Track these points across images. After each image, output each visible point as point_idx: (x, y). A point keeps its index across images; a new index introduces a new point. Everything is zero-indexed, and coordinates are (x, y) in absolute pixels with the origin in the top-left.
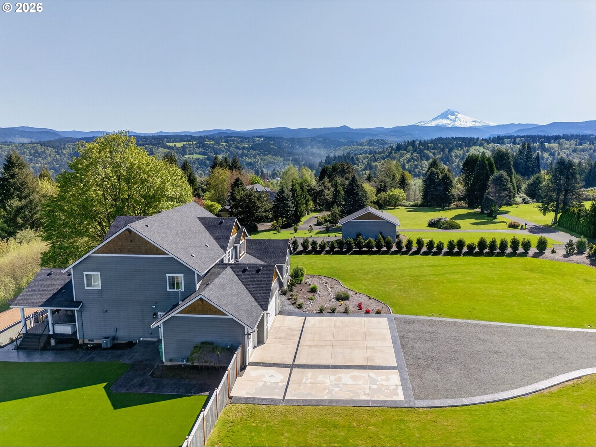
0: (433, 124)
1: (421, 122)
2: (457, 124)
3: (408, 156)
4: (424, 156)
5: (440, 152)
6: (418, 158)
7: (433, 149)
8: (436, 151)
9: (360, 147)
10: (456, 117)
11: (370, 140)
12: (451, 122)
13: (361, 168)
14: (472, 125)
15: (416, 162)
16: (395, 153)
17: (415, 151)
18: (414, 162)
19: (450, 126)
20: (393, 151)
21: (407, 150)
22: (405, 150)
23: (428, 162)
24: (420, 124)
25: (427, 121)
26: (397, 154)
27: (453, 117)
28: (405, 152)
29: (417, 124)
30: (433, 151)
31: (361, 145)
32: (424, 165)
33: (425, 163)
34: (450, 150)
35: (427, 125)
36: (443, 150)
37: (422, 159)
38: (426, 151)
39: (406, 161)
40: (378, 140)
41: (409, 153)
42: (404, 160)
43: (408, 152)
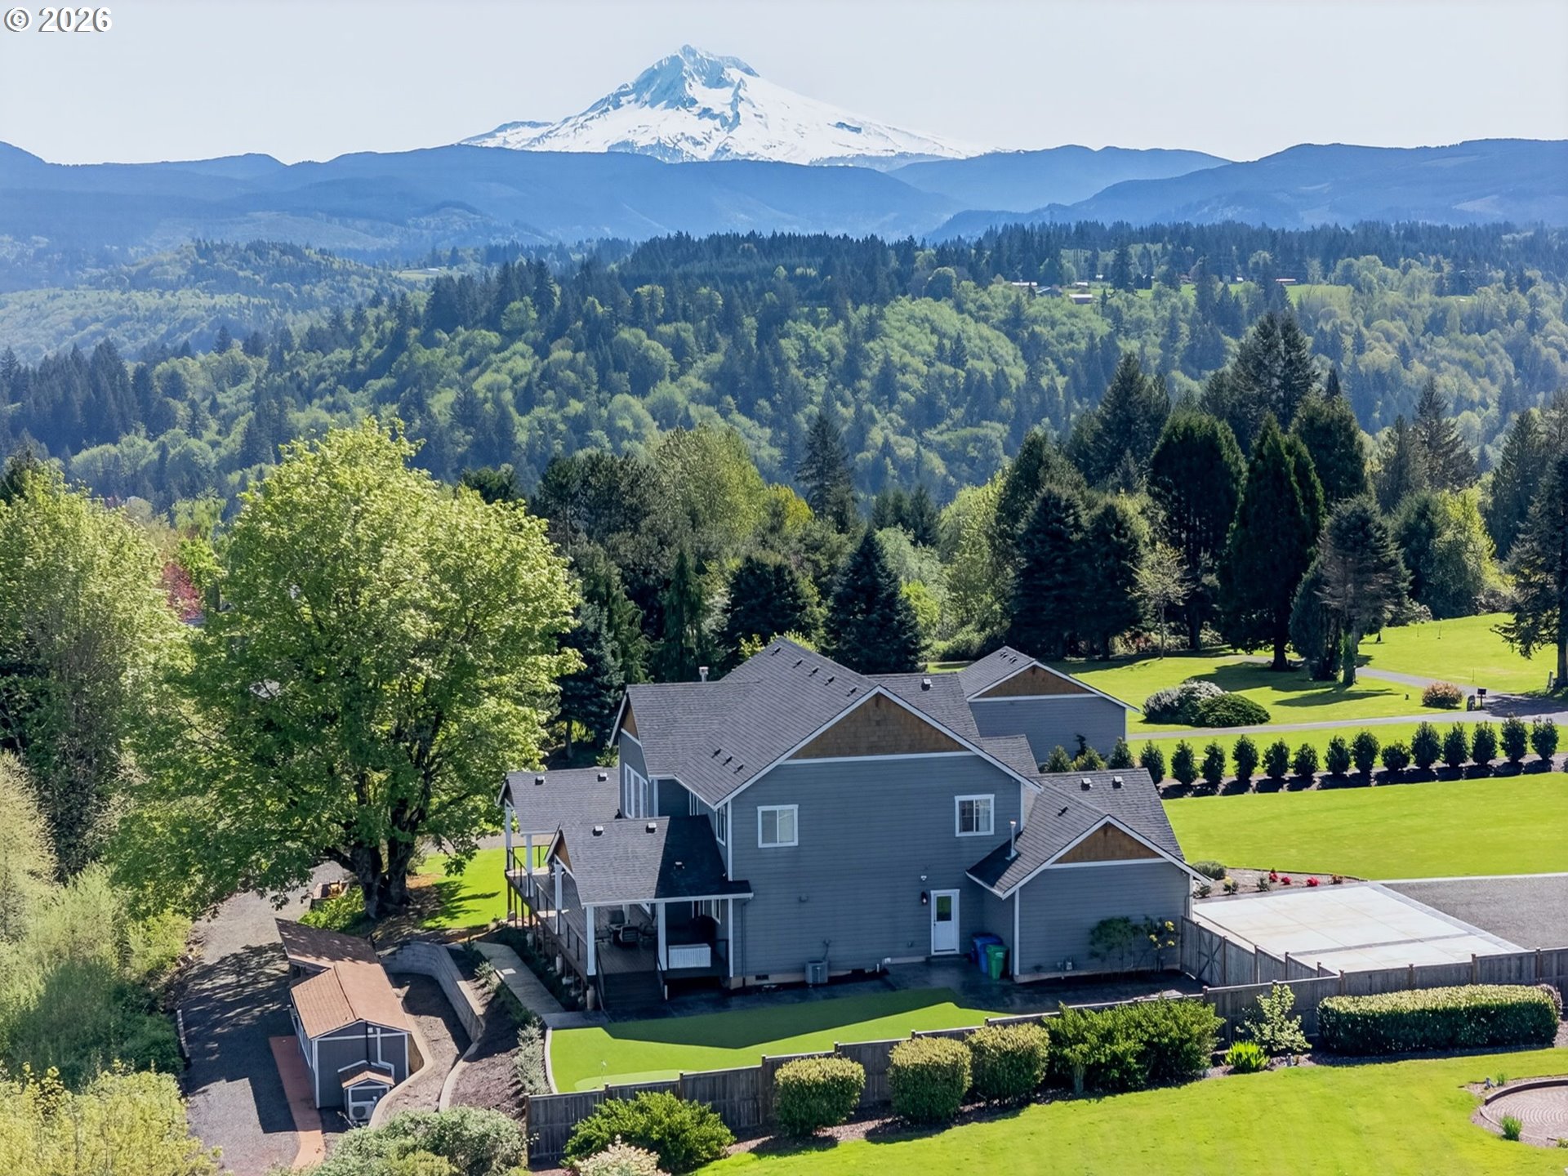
0: (598, 138)
1: (515, 124)
2: (748, 142)
3: (522, 365)
4: (620, 367)
5: (710, 335)
6: (584, 375)
7: (666, 320)
8: (687, 330)
9: (146, 300)
10: (737, 99)
11: (204, 251)
12: (708, 124)
13: (214, 445)
14: (837, 152)
15: (576, 407)
16: (428, 342)
17: (557, 331)
18: (562, 404)
19: (704, 154)
20: (414, 332)
21: (506, 326)
22: (491, 323)
23: (648, 400)
24: (516, 140)
25: (557, 119)
26: (440, 352)
27: (717, 99)
28: (493, 338)
29: (491, 135)
30: (666, 329)
31: (142, 280)
32: (627, 423)
33: (627, 407)
34: (772, 324)
35: (555, 145)
36: (728, 322)
37: (605, 385)
38: (626, 334)
39: (508, 396)
40: (259, 248)
41: (519, 346)
42: (495, 389)
43: (511, 336)
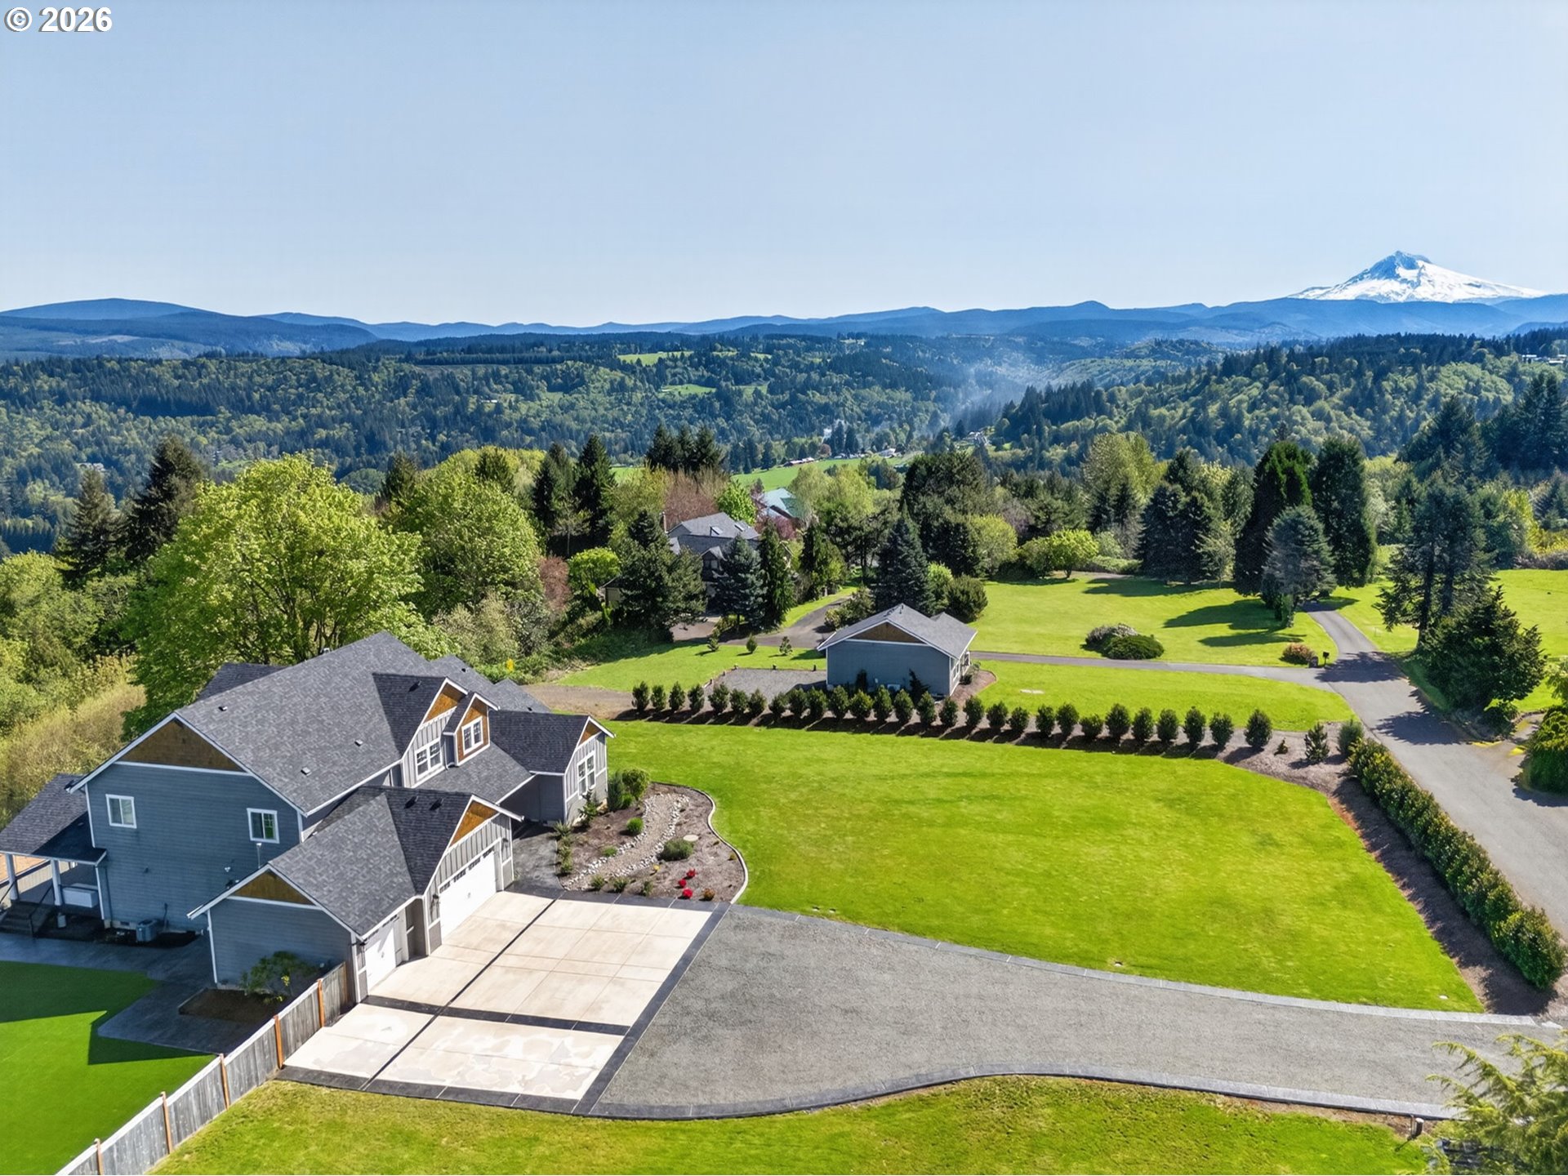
0: (1351, 293)
1: (1313, 288)
2: (1424, 293)
3: (1255, 392)
4: (1300, 392)
5: (1348, 380)
6: (1281, 396)
7: (1327, 373)
8: (1336, 378)
9: (1129, 363)
10: (1420, 274)
11: (1159, 342)
12: (1404, 286)
13: (1117, 422)
14: (1468, 296)
15: (1274, 410)
16: (1219, 381)
17: (1273, 377)
18: (1268, 409)
19: (1401, 299)
20: (1214, 377)
21: (1253, 375)
22: (1247, 374)
23: (1312, 408)
24: (1311, 295)
25: (1333, 285)
26: (1223, 386)
27: (1409, 274)
28: (1247, 380)
29: (1302, 293)
30: (1327, 377)
31: (1132, 354)
32: (1299, 419)
33: (1300, 412)
34: (1380, 375)
35: (1331, 297)
36: (1358, 374)
37: (1292, 401)
38: (1305, 379)
39: (1245, 405)
40: (1181, 342)
41: (1257, 383)
42: (1240, 402)
43: (1255, 379)
